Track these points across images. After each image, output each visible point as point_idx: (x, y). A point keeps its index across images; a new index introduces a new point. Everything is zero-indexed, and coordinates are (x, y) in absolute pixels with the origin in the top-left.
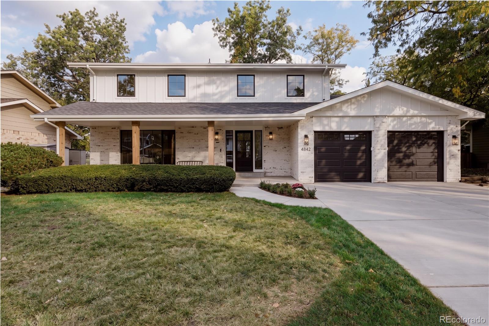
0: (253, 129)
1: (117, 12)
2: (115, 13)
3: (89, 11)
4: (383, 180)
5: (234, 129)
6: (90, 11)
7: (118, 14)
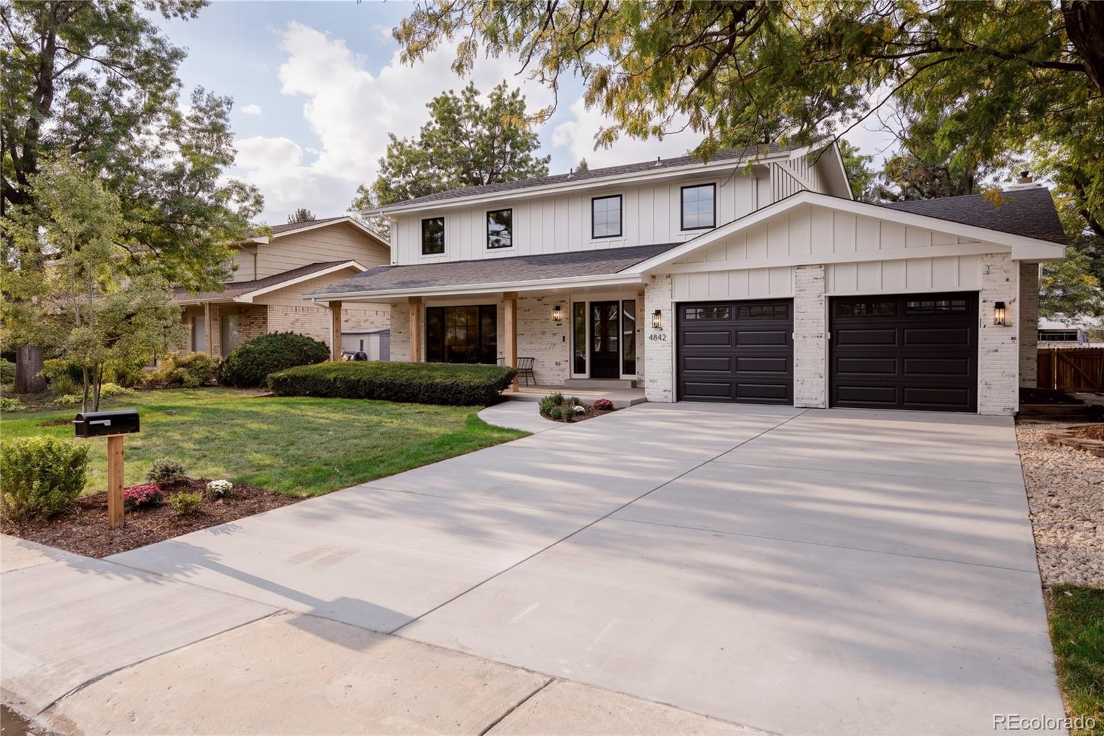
0: (620, 297)
1: (504, 82)
2: (502, 84)
3: (464, 89)
4: (815, 402)
5: (587, 299)
6: (467, 88)
7: (507, 83)
